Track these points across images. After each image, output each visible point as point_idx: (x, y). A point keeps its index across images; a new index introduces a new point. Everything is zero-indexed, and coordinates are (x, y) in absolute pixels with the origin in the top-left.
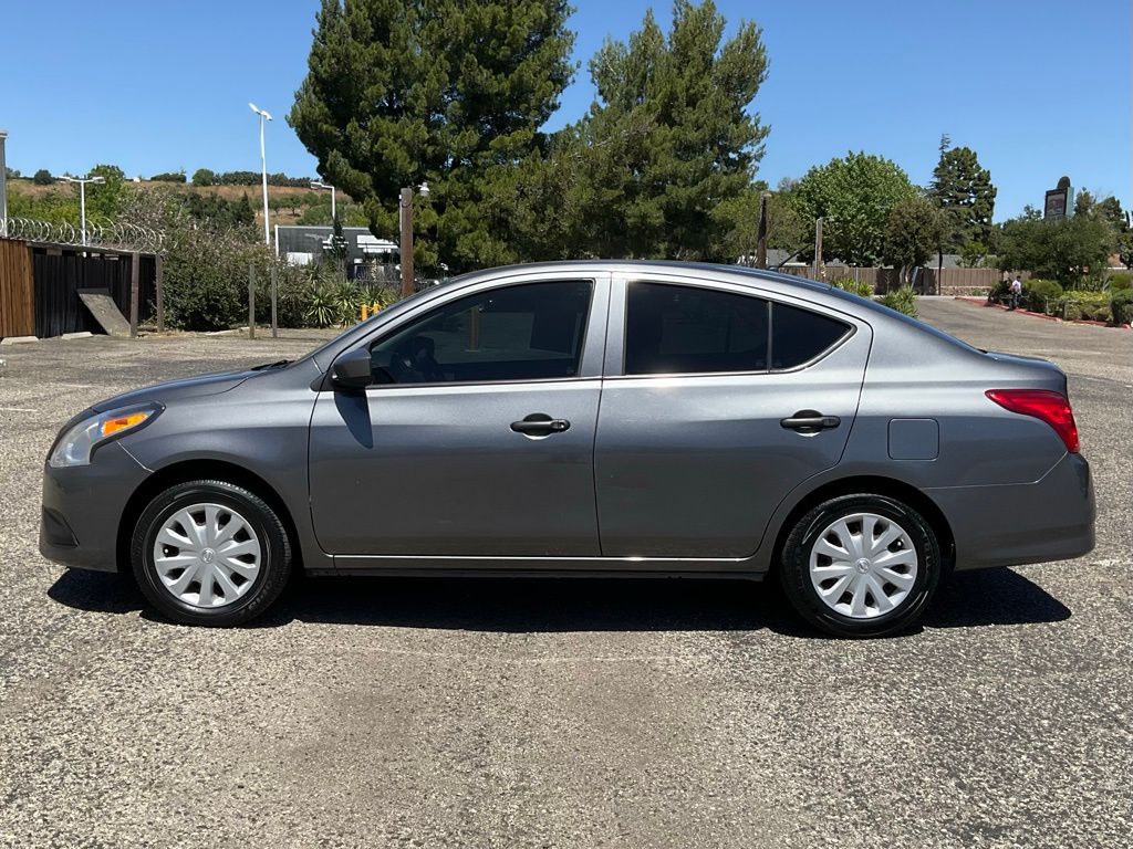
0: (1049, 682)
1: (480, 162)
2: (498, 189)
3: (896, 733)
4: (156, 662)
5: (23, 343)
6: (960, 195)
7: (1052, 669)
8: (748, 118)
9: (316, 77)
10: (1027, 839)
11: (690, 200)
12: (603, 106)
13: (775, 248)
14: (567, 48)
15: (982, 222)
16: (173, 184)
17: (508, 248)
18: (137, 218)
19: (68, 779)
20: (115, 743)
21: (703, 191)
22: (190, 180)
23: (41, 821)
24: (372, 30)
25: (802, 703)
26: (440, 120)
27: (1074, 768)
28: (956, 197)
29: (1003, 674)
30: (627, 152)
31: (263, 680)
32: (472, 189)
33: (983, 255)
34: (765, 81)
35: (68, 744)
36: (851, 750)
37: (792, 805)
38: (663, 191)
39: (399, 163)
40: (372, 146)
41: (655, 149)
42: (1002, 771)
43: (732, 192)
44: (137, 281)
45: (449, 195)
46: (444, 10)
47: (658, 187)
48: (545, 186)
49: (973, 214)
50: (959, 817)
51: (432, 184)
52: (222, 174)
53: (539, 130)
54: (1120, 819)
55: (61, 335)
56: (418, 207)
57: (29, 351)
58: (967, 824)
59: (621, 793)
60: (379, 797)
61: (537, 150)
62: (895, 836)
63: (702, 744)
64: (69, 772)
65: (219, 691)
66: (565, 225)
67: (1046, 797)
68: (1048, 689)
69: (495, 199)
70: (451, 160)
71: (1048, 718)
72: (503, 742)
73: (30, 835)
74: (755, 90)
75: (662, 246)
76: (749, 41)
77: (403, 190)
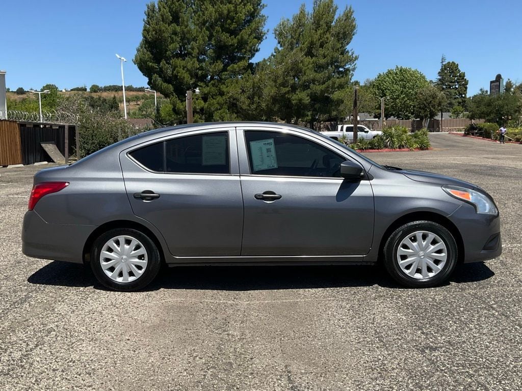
0: (466, 294)
1: (223, 77)
2: (232, 90)
3: (399, 315)
4: (90, 296)
5: (17, 168)
6: (451, 84)
7: (468, 289)
8: (348, 52)
9: (146, 41)
10: (447, 351)
11: (322, 91)
12: (280, 49)
13: (363, 112)
14: (263, 23)
15: (462, 96)
16: (80, 92)
17: (237, 117)
18: (67, 109)
19: (59, 338)
20: (76, 325)
21: (328, 87)
22: (88, 90)
23: (50, 353)
24: (171, 17)
25: (360, 305)
26: (204, 58)
27: (471, 325)
28: (449, 85)
29: (447, 291)
30: (291, 70)
31: (135, 301)
32: (220, 90)
33: (462, 112)
34: (355, 35)
35: (57, 326)
36: (379, 321)
37: (352, 342)
38: (309, 88)
39: (186, 79)
40: (173, 72)
41: (304, 68)
42: (441, 327)
43: (341, 87)
44: (68, 137)
45: (209, 93)
46: (205, 7)
47: (306, 86)
48: (254, 87)
49: (458, 93)
50: (420, 344)
51: (201, 88)
52: (103, 87)
53: (250, 61)
54: (487, 343)
55: (34, 163)
56: (195, 100)
57: (20, 171)
58: (424, 346)
59: (283, 339)
60: (185, 342)
61: (249, 71)
62: (394, 351)
63: (317, 321)
64: (59, 336)
65: (117, 306)
66: (264, 105)
67: (458, 336)
68: (465, 296)
69: (230, 94)
70: (209, 77)
71: (463, 307)
72: (235, 322)
73: (46, 358)
74: (351, 39)
75: (309, 113)
76: (348, 16)
77: (187, 92)
